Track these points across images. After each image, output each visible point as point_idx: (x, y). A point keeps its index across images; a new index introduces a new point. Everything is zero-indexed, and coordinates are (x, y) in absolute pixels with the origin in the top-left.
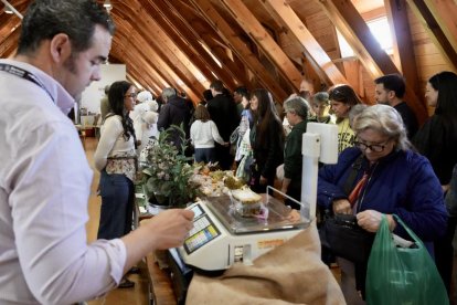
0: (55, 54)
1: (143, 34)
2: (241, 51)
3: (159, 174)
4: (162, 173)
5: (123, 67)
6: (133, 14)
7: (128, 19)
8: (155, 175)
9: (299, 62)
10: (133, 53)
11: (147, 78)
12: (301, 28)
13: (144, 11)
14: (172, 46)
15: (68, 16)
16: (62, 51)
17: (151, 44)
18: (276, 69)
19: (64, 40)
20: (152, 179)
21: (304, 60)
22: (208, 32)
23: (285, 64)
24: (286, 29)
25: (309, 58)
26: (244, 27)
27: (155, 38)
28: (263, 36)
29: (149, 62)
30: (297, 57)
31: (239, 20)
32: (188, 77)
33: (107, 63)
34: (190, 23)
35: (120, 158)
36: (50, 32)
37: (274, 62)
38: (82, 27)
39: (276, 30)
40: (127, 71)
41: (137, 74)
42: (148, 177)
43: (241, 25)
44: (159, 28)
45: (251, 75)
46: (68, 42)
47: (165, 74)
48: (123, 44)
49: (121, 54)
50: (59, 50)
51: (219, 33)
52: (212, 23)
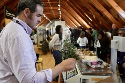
0: (26, 15)
1: (69, 13)
2: (97, 16)
3: (66, 52)
4: (67, 51)
5: (65, 22)
6: (66, 7)
7: (65, 9)
8: (65, 52)
9: (117, 18)
10: (67, 18)
11: (71, 25)
12: (117, 6)
13: (69, 6)
14: (77, 15)
15: (29, 3)
16: (28, 13)
17: (72, 15)
18: (109, 20)
19: (28, 10)
20: (64, 53)
21: (119, 17)
22: (87, 11)
23: (112, 18)
24: (112, 7)
25: (120, 16)
26: (98, 8)
27: (73, 13)
28: (104, 10)
29: (71, 20)
30: (116, 16)
31: (96, 6)
32: (82, 24)
33: (60, 21)
34: (82, 8)
35: (57, 46)
36: (24, 8)
37: (108, 18)
38: (32, 5)
39: (109, 8)
40: (66, 23)
41: (68, 23)
42: (63, 52)
43: (97, 8)
44: (73, 11)
45: (101, 23)
46: (29, 10)
47: (75, 23)
48: (64, 16)
49: (64, 18)
50: (27, 13)
51: (90, 11)
52: (88, 8)
